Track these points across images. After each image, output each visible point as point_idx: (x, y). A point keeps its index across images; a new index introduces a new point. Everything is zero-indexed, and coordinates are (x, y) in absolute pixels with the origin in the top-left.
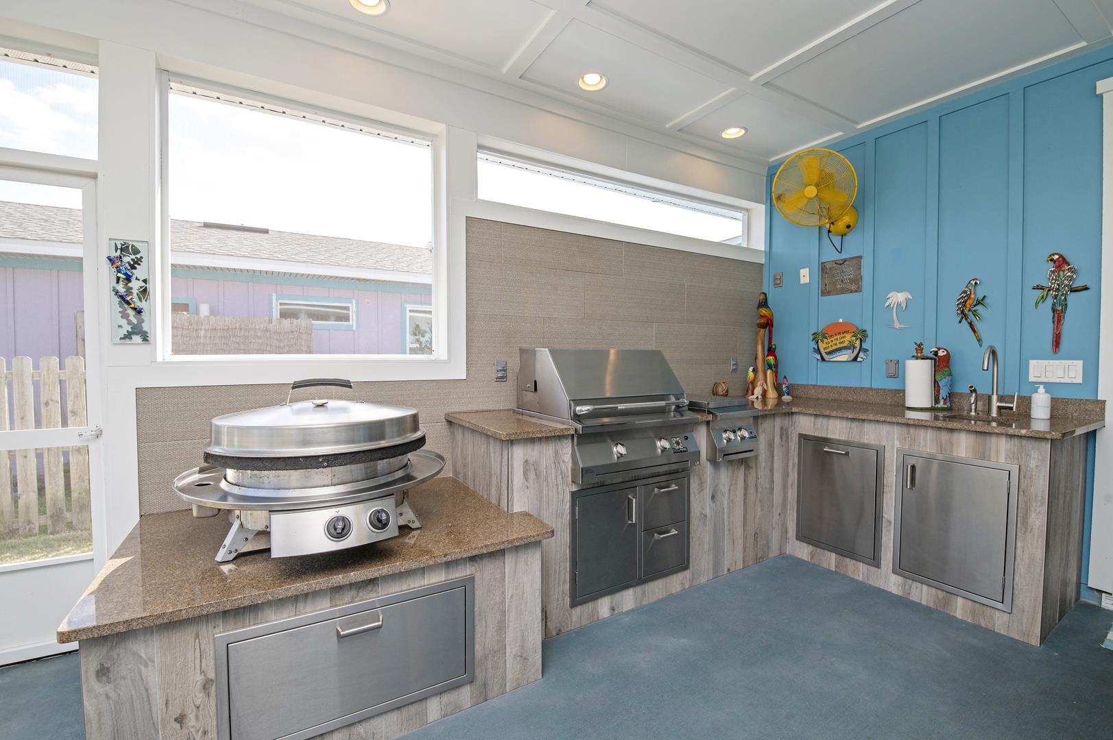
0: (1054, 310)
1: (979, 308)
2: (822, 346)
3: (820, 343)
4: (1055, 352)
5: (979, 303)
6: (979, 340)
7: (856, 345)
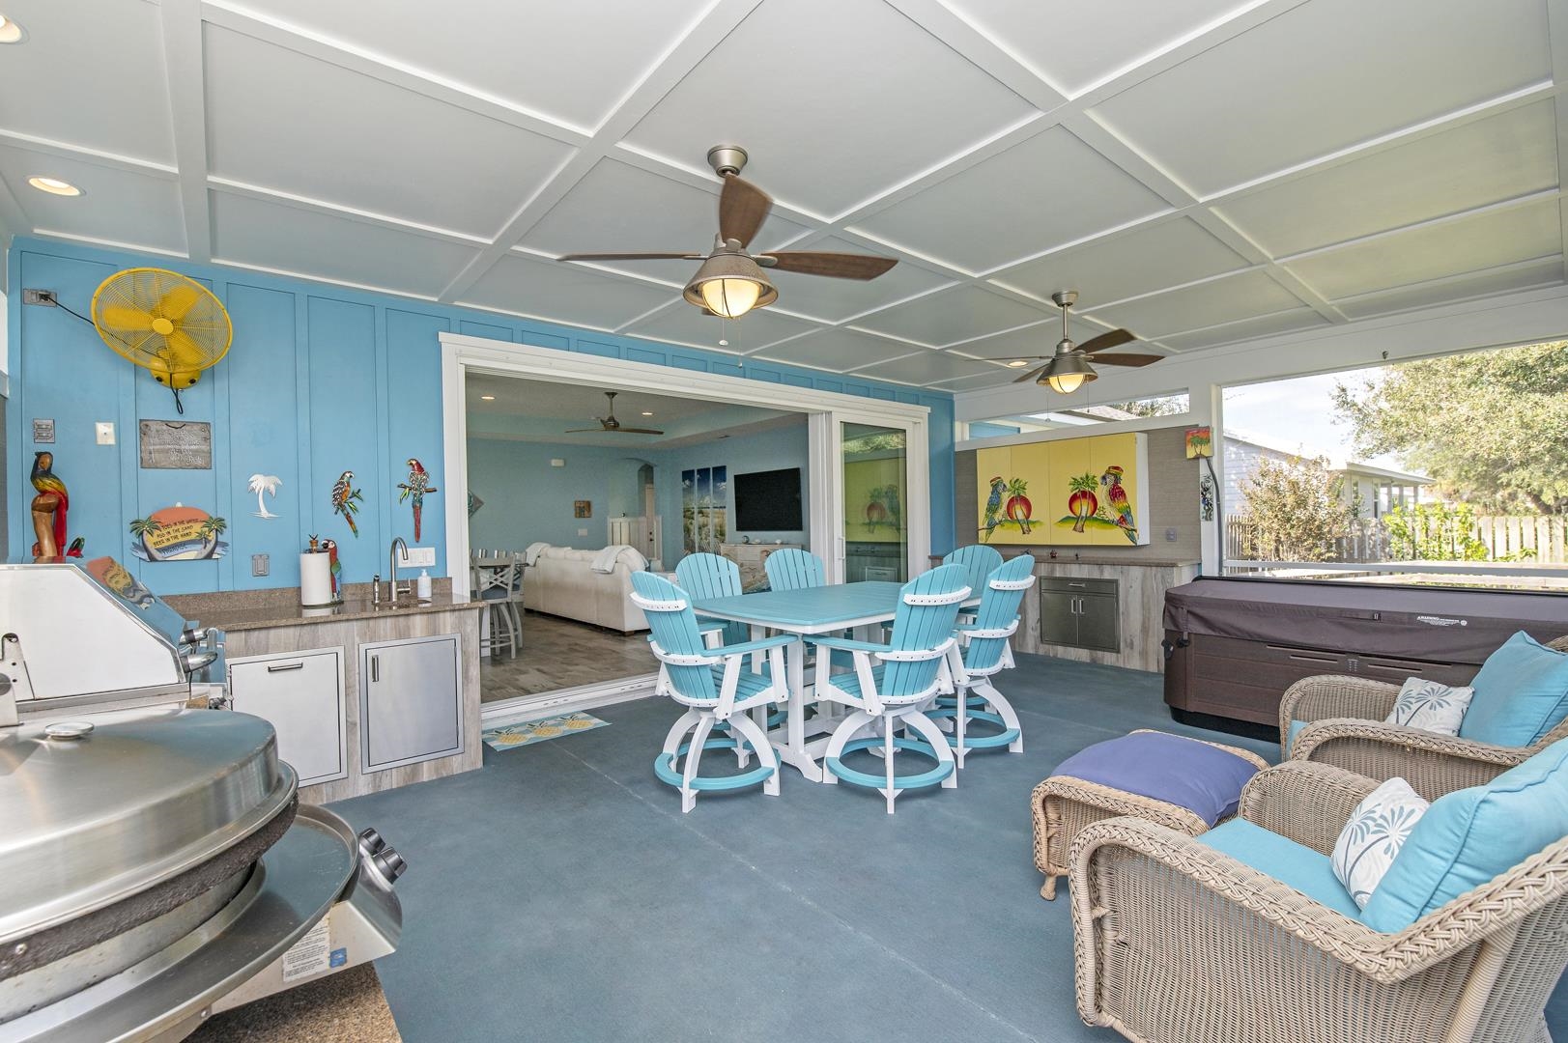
0: (414, 507)
1: (354, 499)
2: (149, 540)
3: (147, 537)
4: (417, 542)
5: (354, 495)
6: (355, 532)
7: (210, 538)
